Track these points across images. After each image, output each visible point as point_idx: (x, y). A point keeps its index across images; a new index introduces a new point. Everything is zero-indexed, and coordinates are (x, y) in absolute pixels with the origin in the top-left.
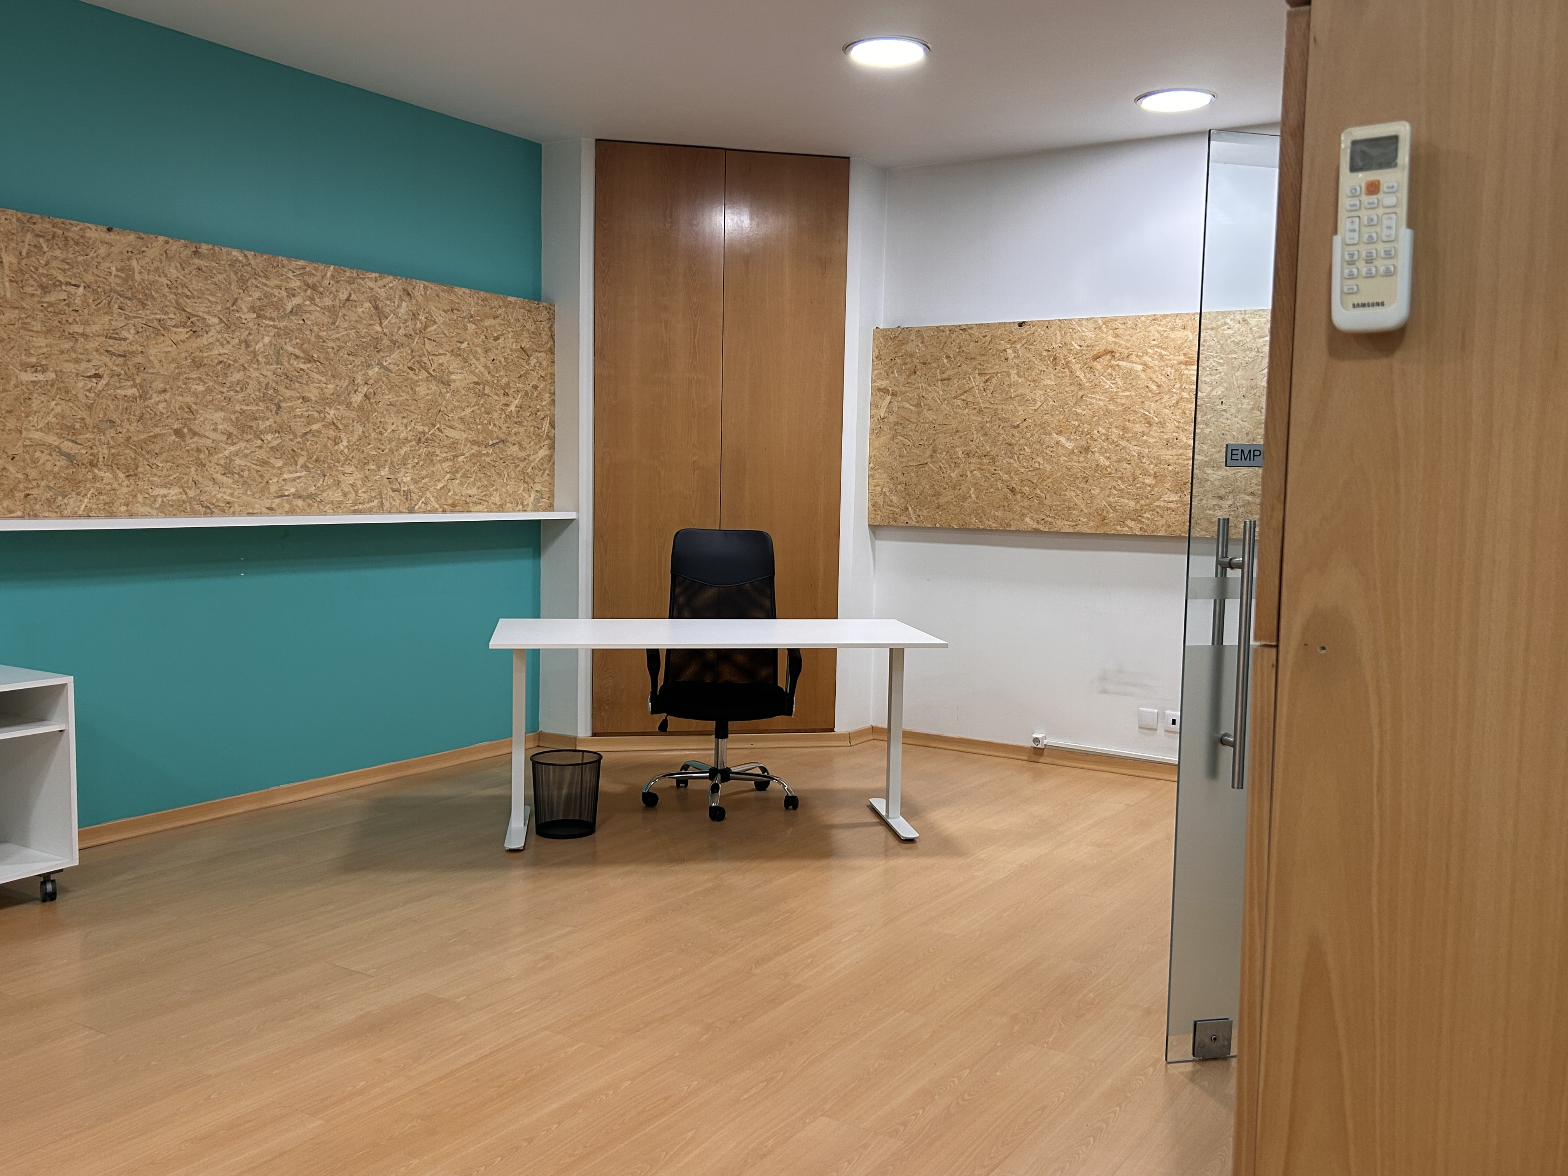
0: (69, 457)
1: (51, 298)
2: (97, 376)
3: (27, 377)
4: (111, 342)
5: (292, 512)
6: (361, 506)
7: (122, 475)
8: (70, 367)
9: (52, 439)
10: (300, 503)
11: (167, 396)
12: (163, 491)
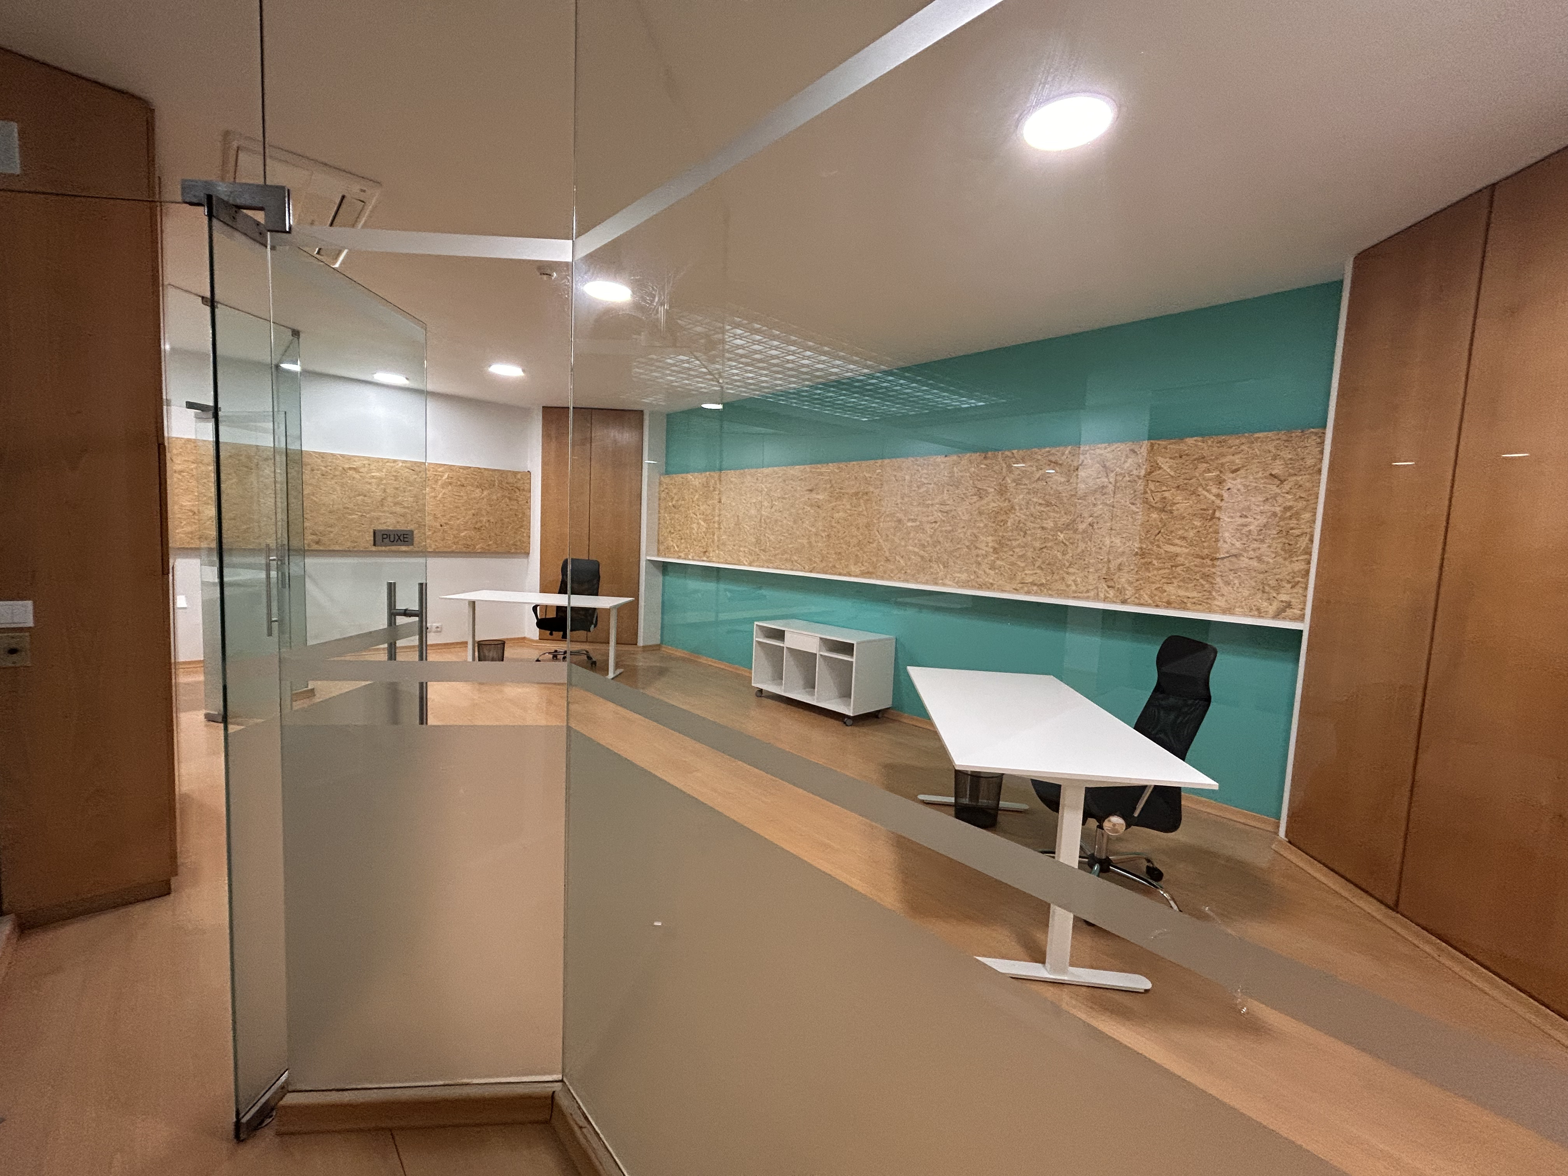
0: (922, 557)
1: (921, 490)
2: (936, 522)
3: (910, 524)
4: (942, 506)
5: (1028, 593)
6: (1079, 595)
7: (941, 567)
8: (925, 519)
9: (916, 550)
10: (1035, 588)
11: (964, 530)
12: (958, 575)
